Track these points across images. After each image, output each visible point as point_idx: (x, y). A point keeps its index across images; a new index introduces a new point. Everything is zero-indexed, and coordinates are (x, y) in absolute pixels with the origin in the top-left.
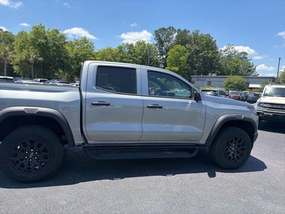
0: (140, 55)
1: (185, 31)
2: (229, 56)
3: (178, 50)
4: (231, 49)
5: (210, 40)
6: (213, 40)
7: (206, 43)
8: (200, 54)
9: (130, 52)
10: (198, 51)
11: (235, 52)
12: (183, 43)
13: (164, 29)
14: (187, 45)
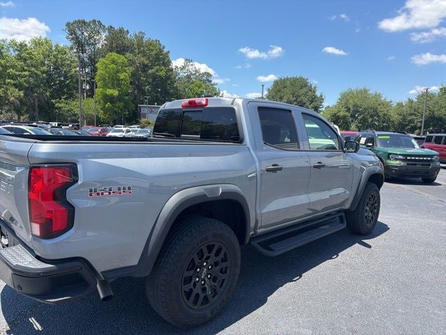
0: (43, 64)
1: (121, 31)
2: (188, 77)
3: (114, 62)
4: (190, 67)
5: (161, 51)
6: (165, 50)
7: (156, 54)
8: (150, 71)
9: (20, 58)
10: (146, 66)
11: (196, 71)
12: (122, 50)
13: (84, 22)
14: (128, 54)
